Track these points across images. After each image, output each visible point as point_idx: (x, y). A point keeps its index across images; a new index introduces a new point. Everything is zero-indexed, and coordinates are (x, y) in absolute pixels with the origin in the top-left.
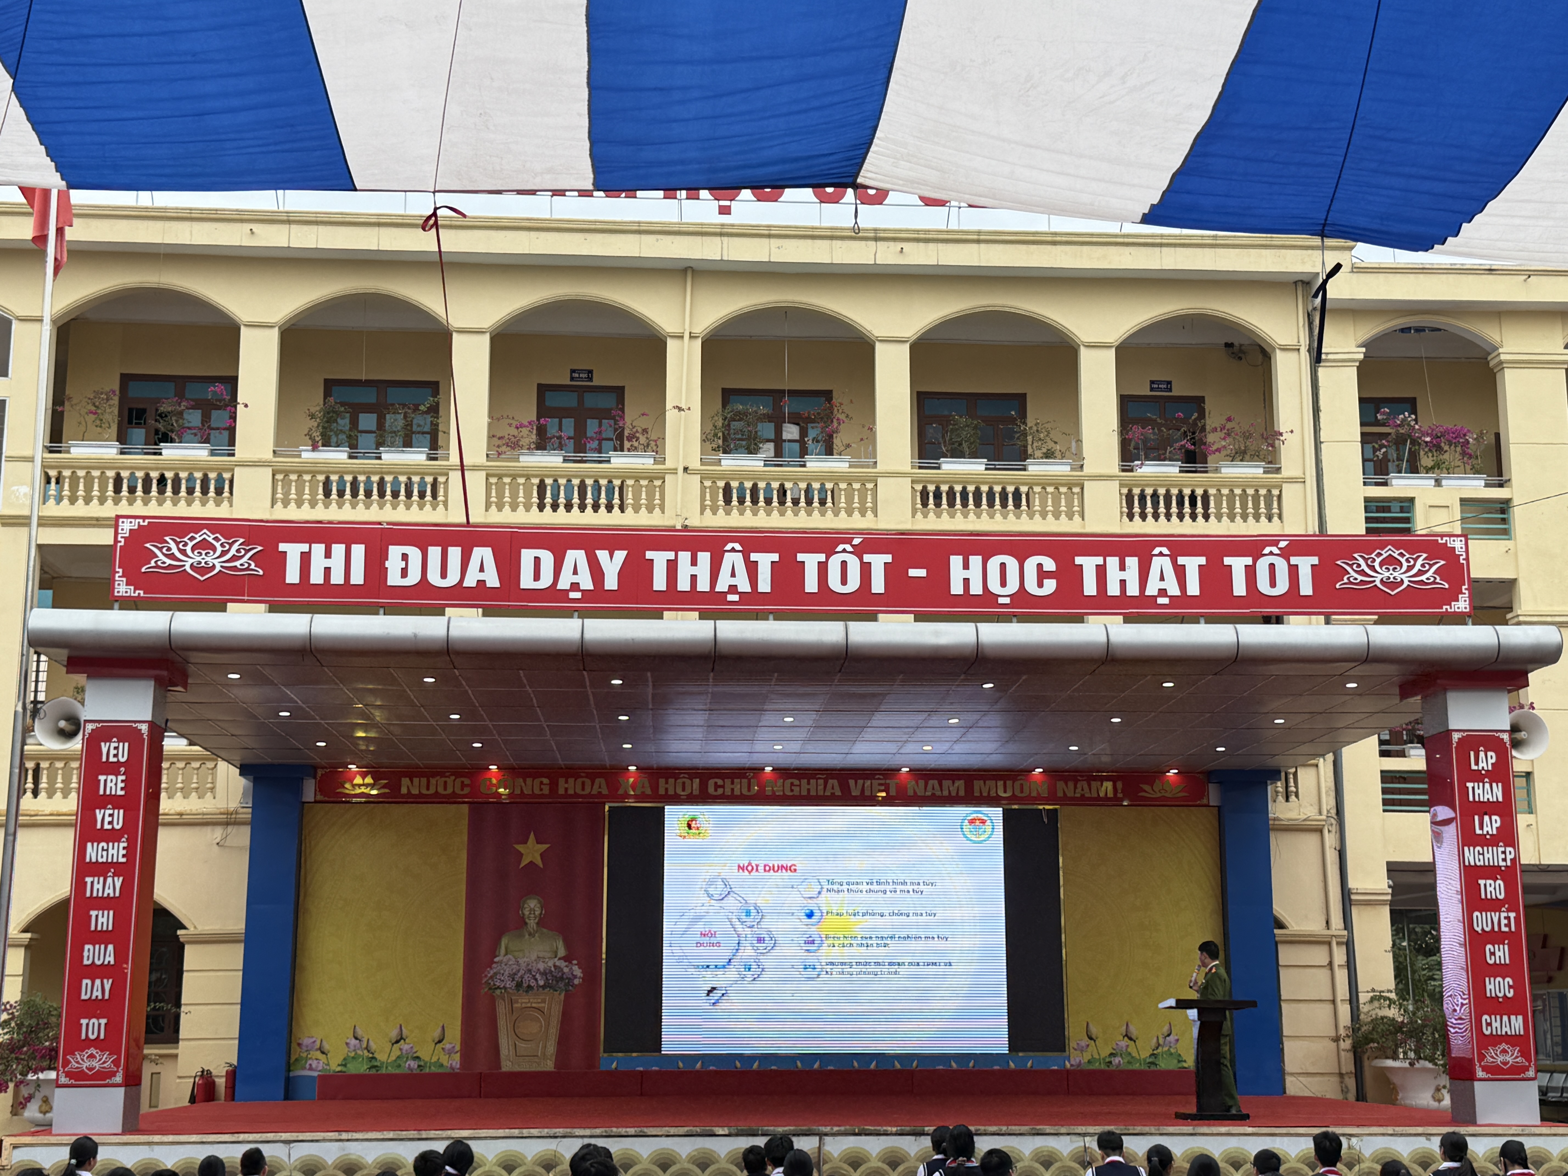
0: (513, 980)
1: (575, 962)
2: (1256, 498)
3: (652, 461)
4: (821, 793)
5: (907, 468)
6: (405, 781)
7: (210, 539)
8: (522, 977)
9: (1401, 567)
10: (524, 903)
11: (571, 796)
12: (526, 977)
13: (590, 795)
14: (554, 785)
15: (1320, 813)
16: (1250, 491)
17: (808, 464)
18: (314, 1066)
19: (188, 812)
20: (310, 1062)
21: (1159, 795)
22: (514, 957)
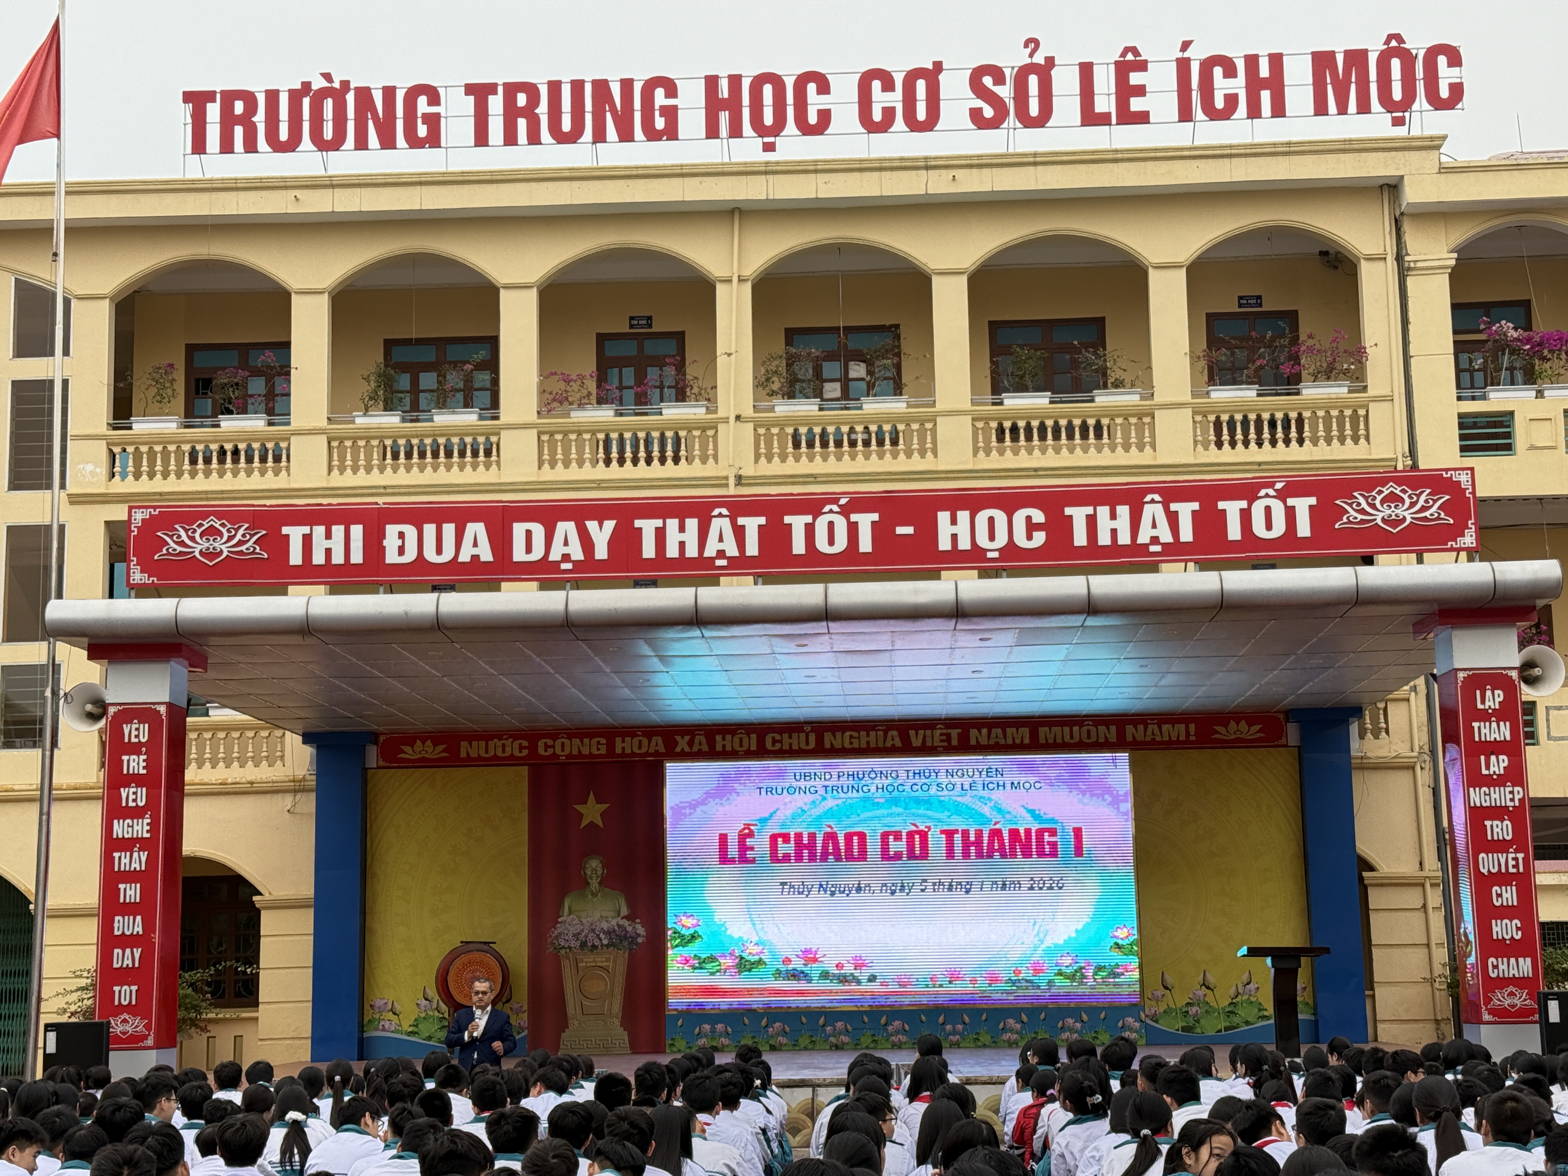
1: (638, 921)
2: (1341, 419)
3: (703, 410)
4: (881, 745)
5: (968, 406)
6: (464, 744)
7: (217, 526)
8: (586, 937)
9: (1403, 504)
10: (586, 863)
11: (628, 755)
12: (590, 937)
13: (647, 754)
14: (611, 746)
15: (1412, 751)
16: (1334, 413)
17: (865, 406)
18: (386, 1027)
19: (259, 780)
20: (382, 1023)
21: (1233, 737)
22: (578, 917)
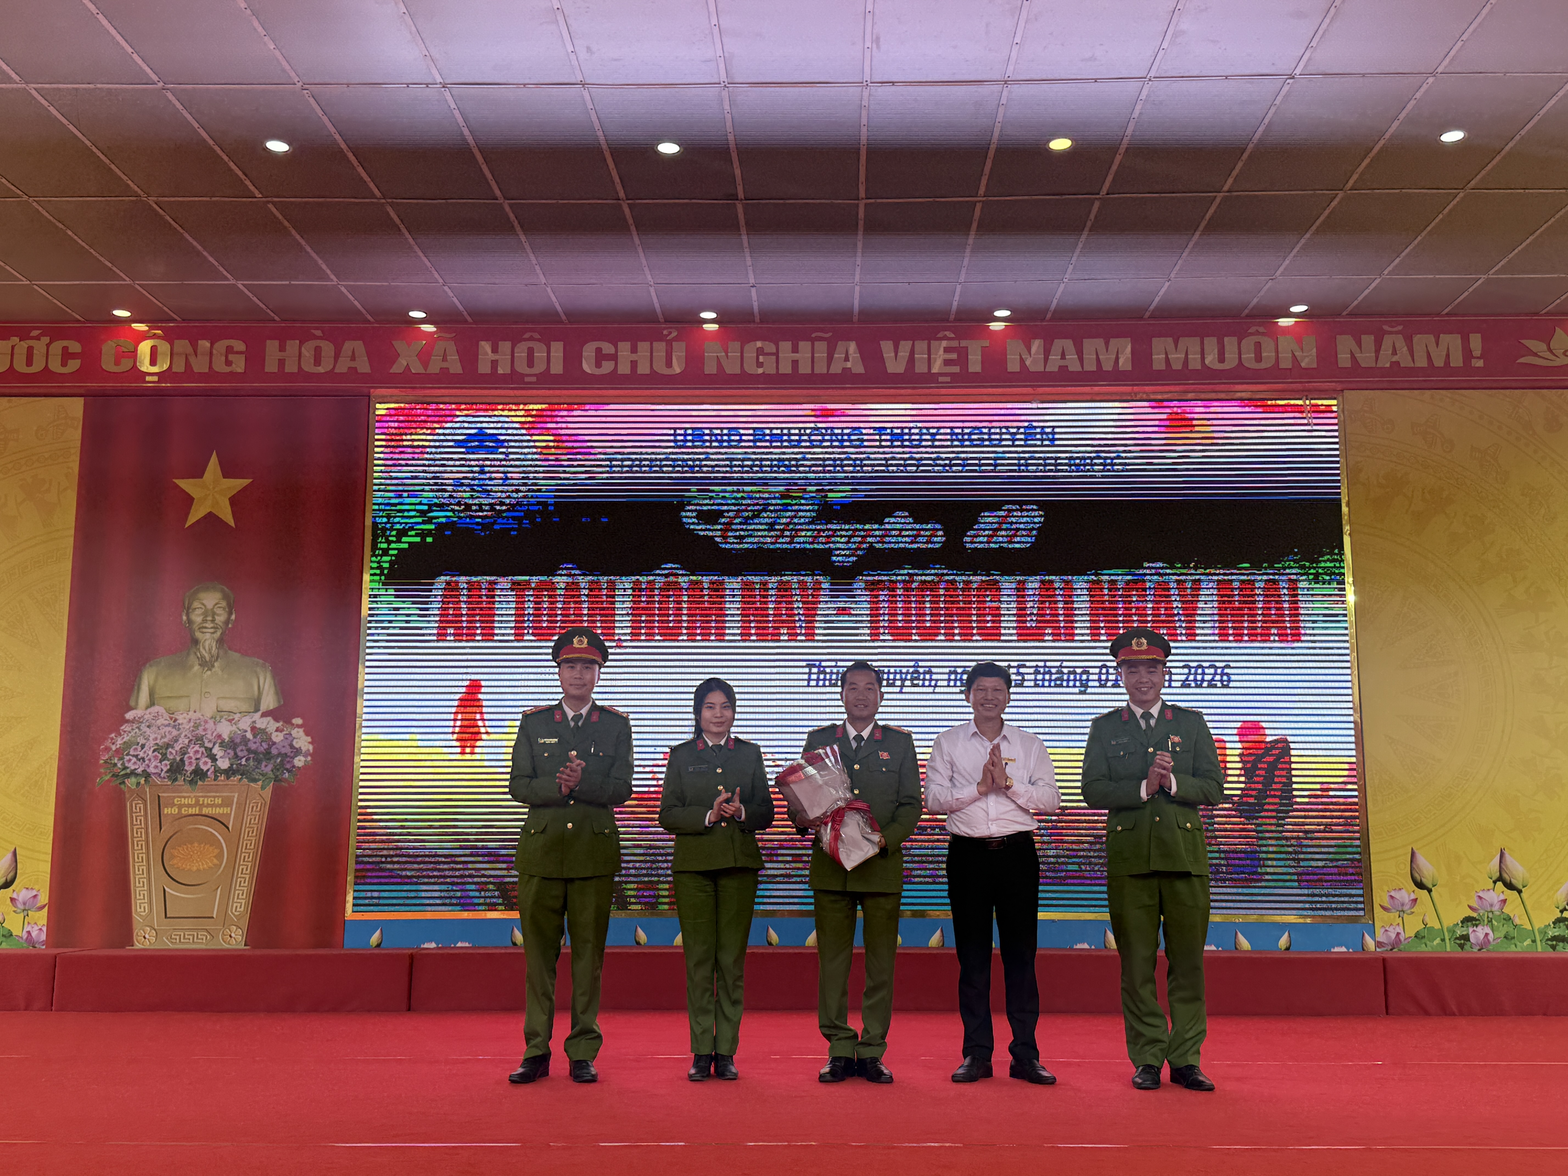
0: (164, 757)
1: (298, 721)
4: (821, 369)
8: (183, 752)
10: (193, 599)
11: (291, 377)
12: (191, 751)
13: (331, 375)
14: (255, 357)
21: (1563, 361)
22: (168, 711)
